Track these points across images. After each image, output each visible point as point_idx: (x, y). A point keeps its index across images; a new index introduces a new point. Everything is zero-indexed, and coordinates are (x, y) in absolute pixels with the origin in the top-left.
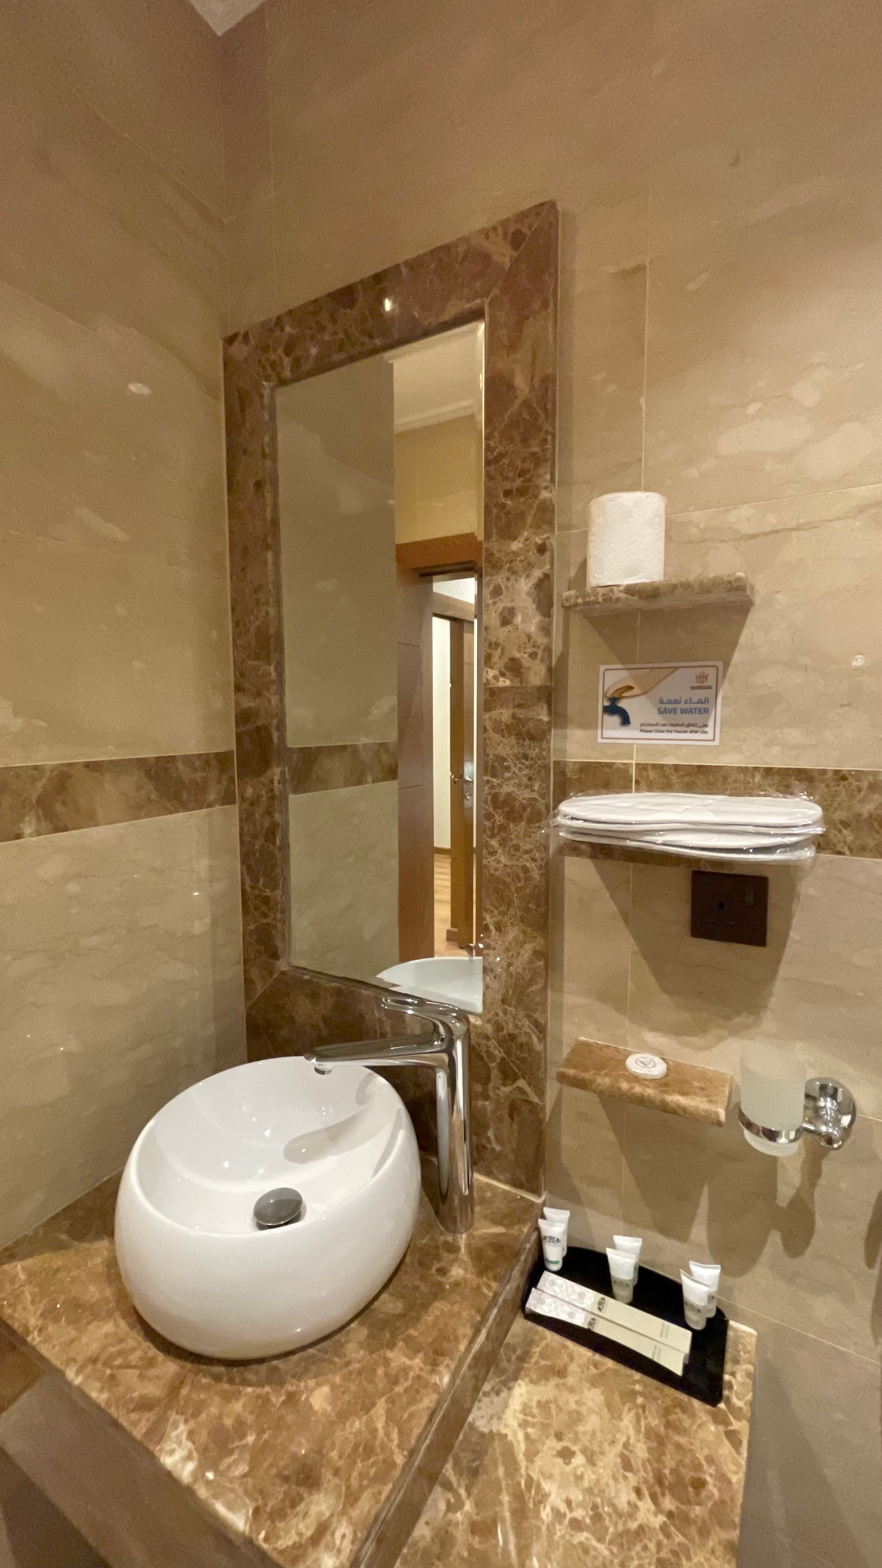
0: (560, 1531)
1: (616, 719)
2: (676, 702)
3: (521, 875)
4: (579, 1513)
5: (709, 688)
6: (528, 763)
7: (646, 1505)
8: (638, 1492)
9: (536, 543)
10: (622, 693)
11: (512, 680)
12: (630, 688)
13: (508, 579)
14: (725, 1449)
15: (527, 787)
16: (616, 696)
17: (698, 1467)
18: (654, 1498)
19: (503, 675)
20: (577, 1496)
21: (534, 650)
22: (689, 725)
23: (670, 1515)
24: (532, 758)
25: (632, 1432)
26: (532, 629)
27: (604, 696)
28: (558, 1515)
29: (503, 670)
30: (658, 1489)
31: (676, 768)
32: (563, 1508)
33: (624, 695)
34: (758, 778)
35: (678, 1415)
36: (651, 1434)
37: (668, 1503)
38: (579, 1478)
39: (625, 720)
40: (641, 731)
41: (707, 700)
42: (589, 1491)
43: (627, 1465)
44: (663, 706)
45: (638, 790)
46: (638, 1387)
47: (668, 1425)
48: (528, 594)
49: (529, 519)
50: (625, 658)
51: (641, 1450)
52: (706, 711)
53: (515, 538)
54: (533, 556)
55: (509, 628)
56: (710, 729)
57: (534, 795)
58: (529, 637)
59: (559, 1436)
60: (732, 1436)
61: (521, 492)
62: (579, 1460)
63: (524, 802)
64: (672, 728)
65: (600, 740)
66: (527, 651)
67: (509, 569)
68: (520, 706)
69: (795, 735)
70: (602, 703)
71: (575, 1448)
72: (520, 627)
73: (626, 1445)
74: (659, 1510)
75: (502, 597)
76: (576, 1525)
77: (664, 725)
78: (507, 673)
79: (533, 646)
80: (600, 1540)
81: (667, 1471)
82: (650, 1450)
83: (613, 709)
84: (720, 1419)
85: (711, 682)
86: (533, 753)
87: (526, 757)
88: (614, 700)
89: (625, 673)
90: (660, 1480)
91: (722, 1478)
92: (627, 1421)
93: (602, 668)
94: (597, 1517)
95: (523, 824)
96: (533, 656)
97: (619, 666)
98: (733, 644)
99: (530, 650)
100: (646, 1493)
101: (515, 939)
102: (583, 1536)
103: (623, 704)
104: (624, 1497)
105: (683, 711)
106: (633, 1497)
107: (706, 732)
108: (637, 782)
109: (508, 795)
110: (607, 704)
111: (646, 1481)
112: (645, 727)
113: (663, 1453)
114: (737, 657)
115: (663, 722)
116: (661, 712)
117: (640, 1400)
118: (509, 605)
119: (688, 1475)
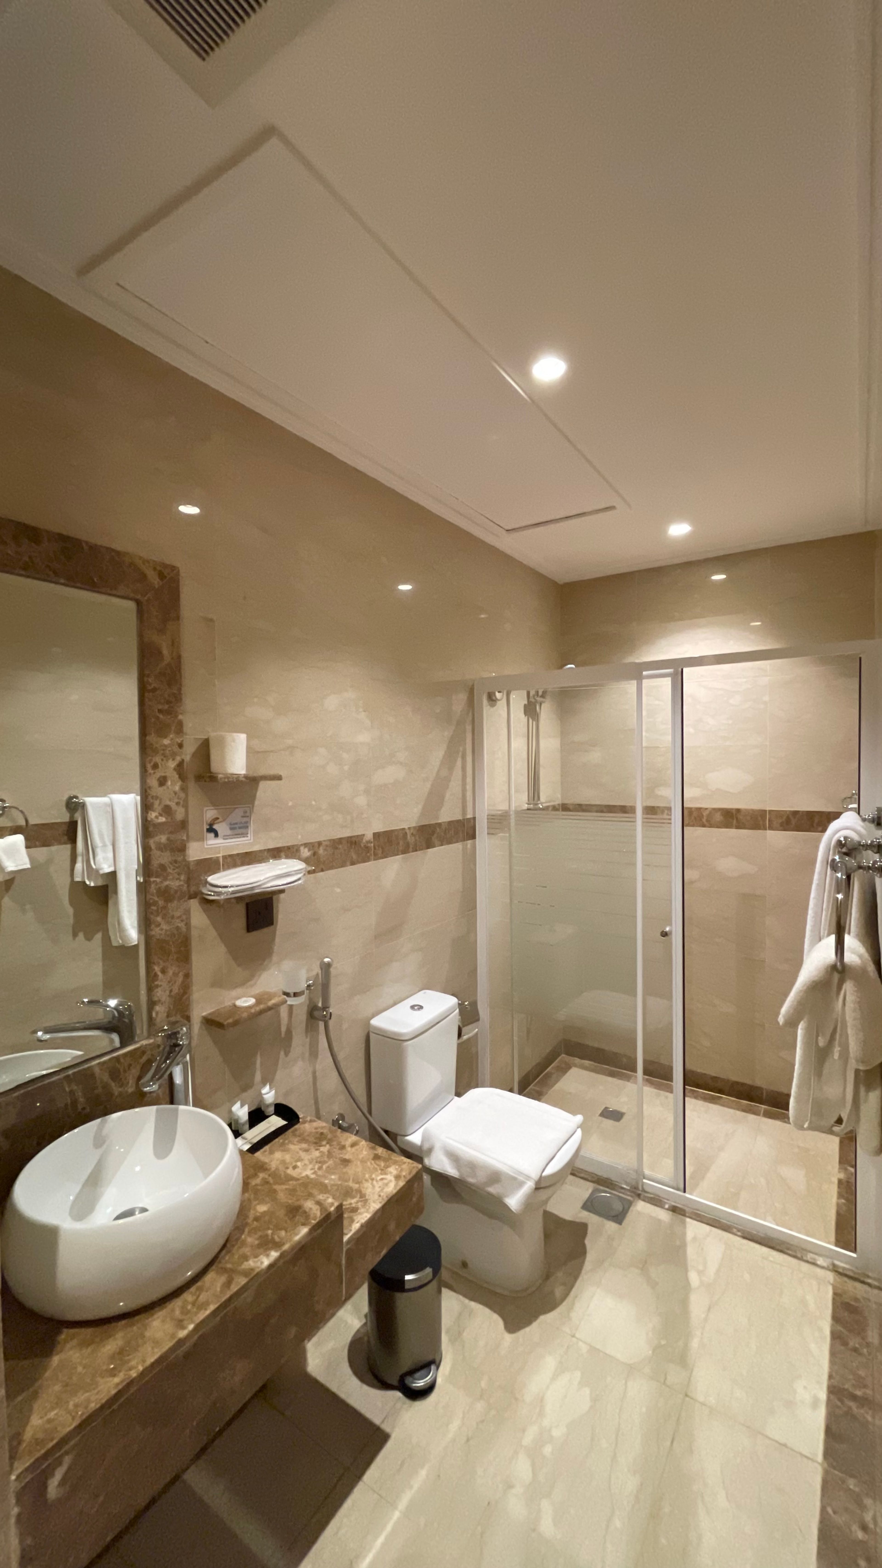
0: (320, 1173)
1: (212, 835)
2: (236, 824)
3: (176, 932)
4: (317, 1167)
5: (248, 817)
6: (176, 865)
7: (322, 1149)
8: (317, 1150)
9: (177, 742)
10: (215, 821)
11: (166, 818)
12: (218, 818)
13: (162, 760)
14: (315, 1124)
15: (177, 879)
16: (212, 823)
17: (317, 1133)
18: (320, 1146)
19: (161, 815)
20: (311, 1166)
21: (178, 801)
22: (242, 834)
23: (328, 1143)
24: (179, 862)
25: (296, 1147)
26: (177, 788)
27: (206, 824)
28: (315, 1173)
29: (161, 812)
30: (318, 1145)
31: (238, 854)
32: (313, 1171)
33: (215, 822)
34: (266, 853)
35: (297, 1133)
36: (300, 1142)
37: (324, 1143)
38: (305, 1164)
39: (216, 835)
40: (224, 839)
41: (246, 822)
42: (311, 1163)
43: (306, 1151)
44: (233, 826)
45: (224, 870)
46: (281, 1141)
47: (299, 1136)
48: (175, 769)
49: (173, 728)
50: (215, 804)
51: (304, 1146)
52: (247, 827)
53: (166, 737)
54: (176, 749)
55: (164, 787)
56: (249, 835)
57: (182, 883)
58: (175, 793)
59: (287, 1168)
60: (311, 1121)
61: (168, 712)
62: (299, 1164)
63: (175, 888)
64: (236, 836)
65: (206, 846)
66: (174, 801)
67: (163, 754)
68: (171, 833)
69: (275, 834)
70: (206, 827)
71: (294, 1164)
72: (170, 787)
73: (300, 1149)
74: (325, 1146)
75: (159, 769)
76: (320, 1168)
77: (233, 835)
78: (163, 814)
79: (178, 798)
80: (327, 1162)
81: (314, 1141)
82: (305, 1143)
83: (211, 830)
84: (305, 1122)
85: (248, 814)
86: (180, 859)
87: (176, 862)
88: (211, 825)
89: (215, 811)
90: (316, 1143)
91: (322, 1128)
92: (292, 1147)
93: (205, 809)
94: (320, 1162)
95: (175, 902)
96: (178, 804)
97: (213, 808)
98: (254, 797)
99: (176, 800)
100: (319, 1148)
101: (174, 973)
102: (324, 1167)
103: (215, 827)
104: (317, 1154)
105: (240, 828)
106: (318, 1152)
107: (247, 837)
108: (223, 865)
109: (167, 886)
110: (208, 827)
111: (314, 1147)
112: (226, 837)
113: (308, 1140)
114: (256, 803)
115: (231, 834)
116: (231, 829)
117: (287, 1141)
118: (163, 774)
119: (318, 1136)
